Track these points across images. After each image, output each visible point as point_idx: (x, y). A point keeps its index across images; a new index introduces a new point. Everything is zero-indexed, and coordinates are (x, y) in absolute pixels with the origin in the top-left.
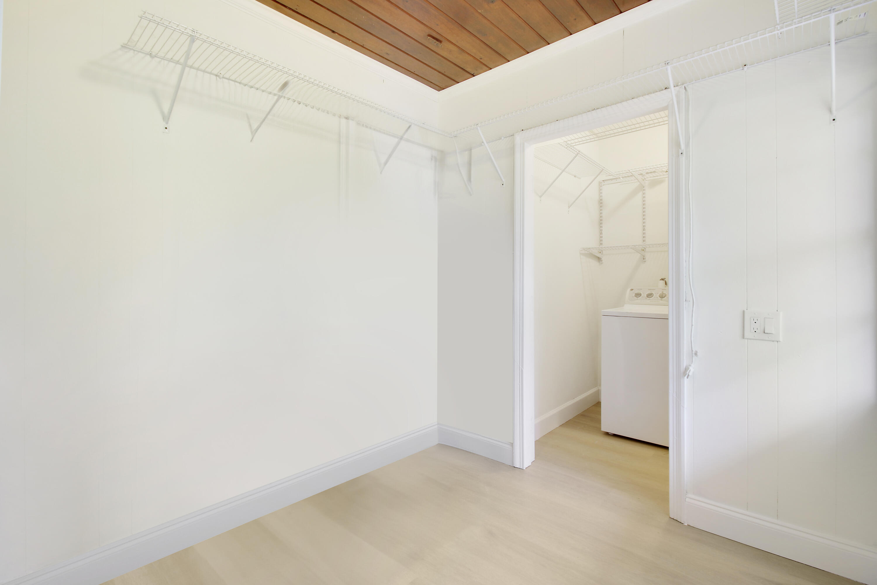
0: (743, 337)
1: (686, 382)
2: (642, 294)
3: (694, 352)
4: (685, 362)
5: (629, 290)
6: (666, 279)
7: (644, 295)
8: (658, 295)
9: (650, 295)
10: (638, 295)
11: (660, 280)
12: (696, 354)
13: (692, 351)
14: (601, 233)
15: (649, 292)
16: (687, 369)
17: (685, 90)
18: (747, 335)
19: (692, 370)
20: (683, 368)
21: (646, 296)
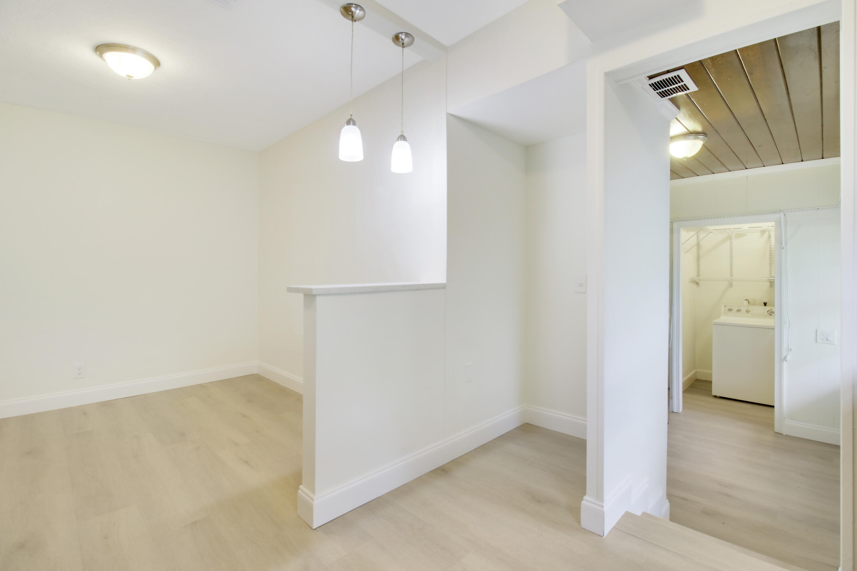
0: (816, 342)
1: (785, 364)
2: (733, 310)
3: (790, 349)
4: (784, 354)
5: (723, 306)
6: (749, 300)
7: (735, 310)
8: (745, 310)
9: (739, 311)
10: (730, 310)
11: (745, 300)
12: (791, 350)
13: (789, 348)
14: (699, 266)
15: (738, 308)
16: (785, 358)
17: (784, 216)
18: (818, 340)
19: (788, 358)
20: (783, 357)
21: (736, 311)
